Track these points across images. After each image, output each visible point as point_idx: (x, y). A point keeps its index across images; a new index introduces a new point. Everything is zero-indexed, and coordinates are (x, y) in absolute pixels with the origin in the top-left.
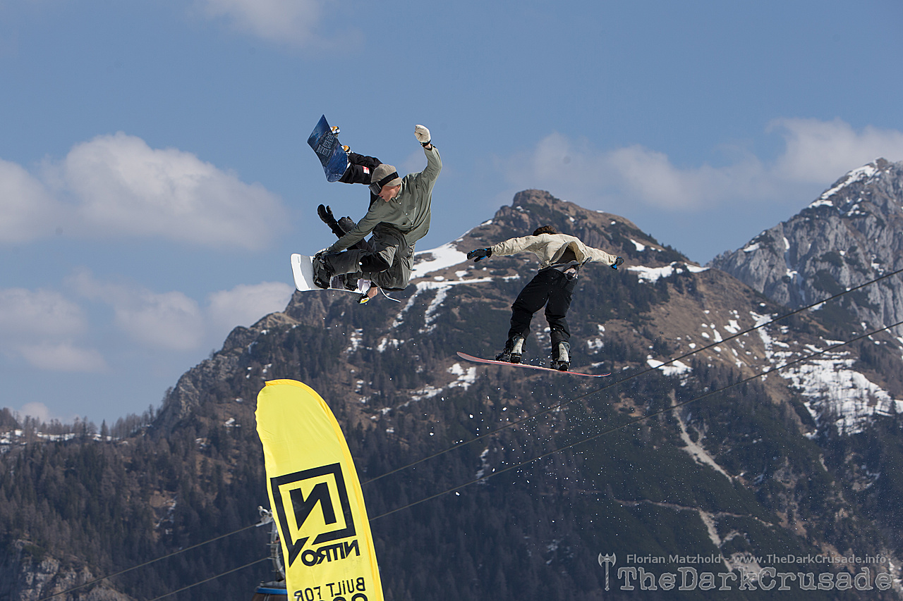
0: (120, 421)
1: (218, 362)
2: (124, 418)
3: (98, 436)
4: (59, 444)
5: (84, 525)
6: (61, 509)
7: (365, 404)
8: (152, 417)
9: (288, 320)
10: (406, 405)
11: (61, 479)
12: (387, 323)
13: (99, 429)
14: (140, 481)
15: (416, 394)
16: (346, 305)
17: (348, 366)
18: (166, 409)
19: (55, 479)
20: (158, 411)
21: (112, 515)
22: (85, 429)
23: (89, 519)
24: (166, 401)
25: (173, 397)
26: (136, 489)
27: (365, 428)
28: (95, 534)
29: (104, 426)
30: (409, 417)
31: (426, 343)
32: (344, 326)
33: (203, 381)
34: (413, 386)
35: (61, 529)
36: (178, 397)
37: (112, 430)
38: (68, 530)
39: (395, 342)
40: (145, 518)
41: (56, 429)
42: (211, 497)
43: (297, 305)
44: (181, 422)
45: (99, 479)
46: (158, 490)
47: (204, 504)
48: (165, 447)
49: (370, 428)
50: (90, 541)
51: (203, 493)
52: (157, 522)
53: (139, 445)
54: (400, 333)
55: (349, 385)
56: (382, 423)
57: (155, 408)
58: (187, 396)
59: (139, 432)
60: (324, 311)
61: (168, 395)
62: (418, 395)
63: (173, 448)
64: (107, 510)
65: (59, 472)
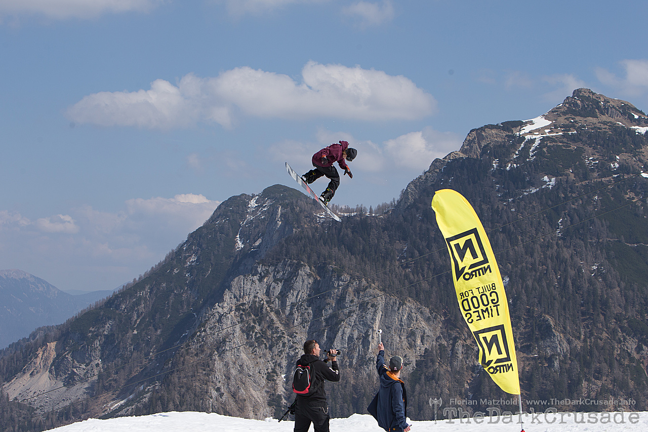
0: (379, 206)
1: (427, 176)
2: (381, 205)
3: (368, 214)
4: (349, 218)
5: (362, 258)
6: (351, 250)
7: (500, 197)
8: (395, 204)
9: (462, 155)
10: (521, 197)
11: (350, 235)
12: (511, 156)
13: (369, 210)
14: (389, 236)
15: (526, 192)
16: (490, 147)
17: (492, 178)
18: (401, 200)
19: (347, 235)
20: (398, 201)
21: (376, 253)
22: (361, 210)
23: (364, 254)
24: (401, 196)
25: (405, 194)
26: (387, 239)
27: (500, 209)
28: (368, 262)
29: (371, 208)
30: (523, 203)
31: (530, 166)
32: (489, 158)
33: (420, 186)
34: (524, 188)
35: (350, 260)
36: (408, 193)
37: (375, 211)
38: (354, 260)
39: (515, 165)
40: (392, 254)
41: (348, 210)
42: (424, 244)
43: (466, 147)
44: (409, 206)
45: (369, 235)
46: (398, 240)
47: (421, 247)
48: (401, 219)
49: (503, 209)
50: (365, 265)
51: (420, 241)
52: (398, 256)
53: (388, 218)
54: (517, 161)
55: (492, 187)
56: (508, 206)
57: (396, 200)
58: (412, 193)
59: (388, 211)
60: (479, 150)
61: (402, 193)
62: (527, 192)
63: (405, 219)
64: (373, 250)
65: (349, 232)
